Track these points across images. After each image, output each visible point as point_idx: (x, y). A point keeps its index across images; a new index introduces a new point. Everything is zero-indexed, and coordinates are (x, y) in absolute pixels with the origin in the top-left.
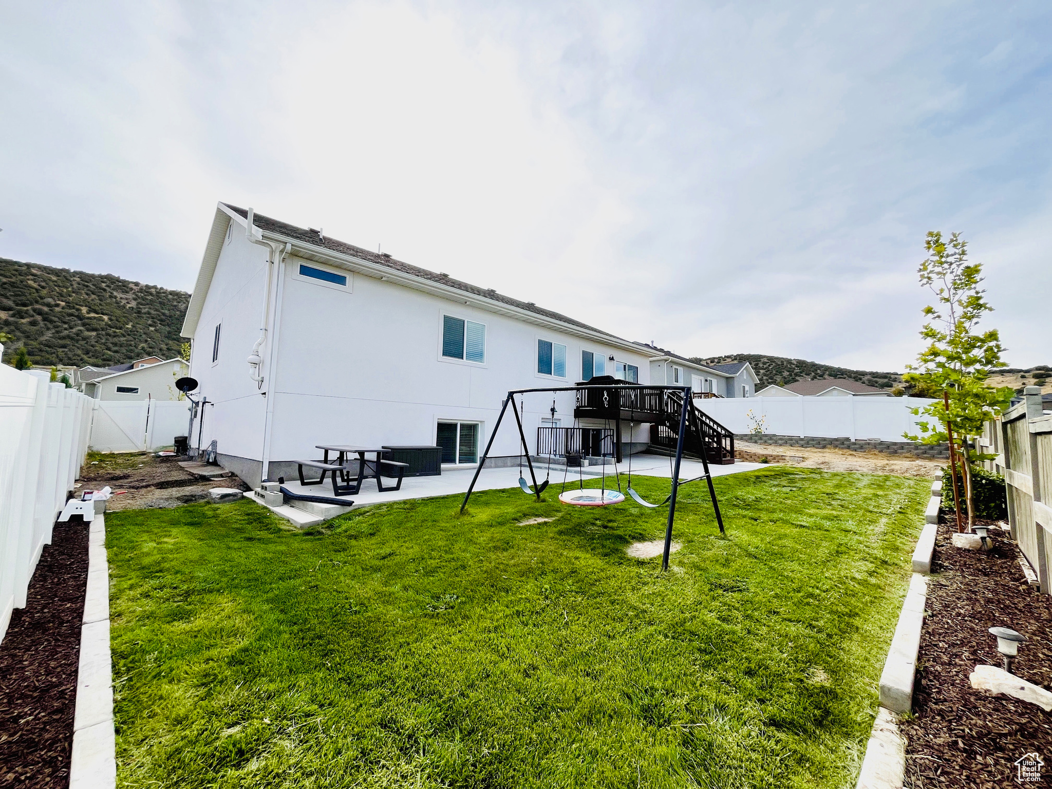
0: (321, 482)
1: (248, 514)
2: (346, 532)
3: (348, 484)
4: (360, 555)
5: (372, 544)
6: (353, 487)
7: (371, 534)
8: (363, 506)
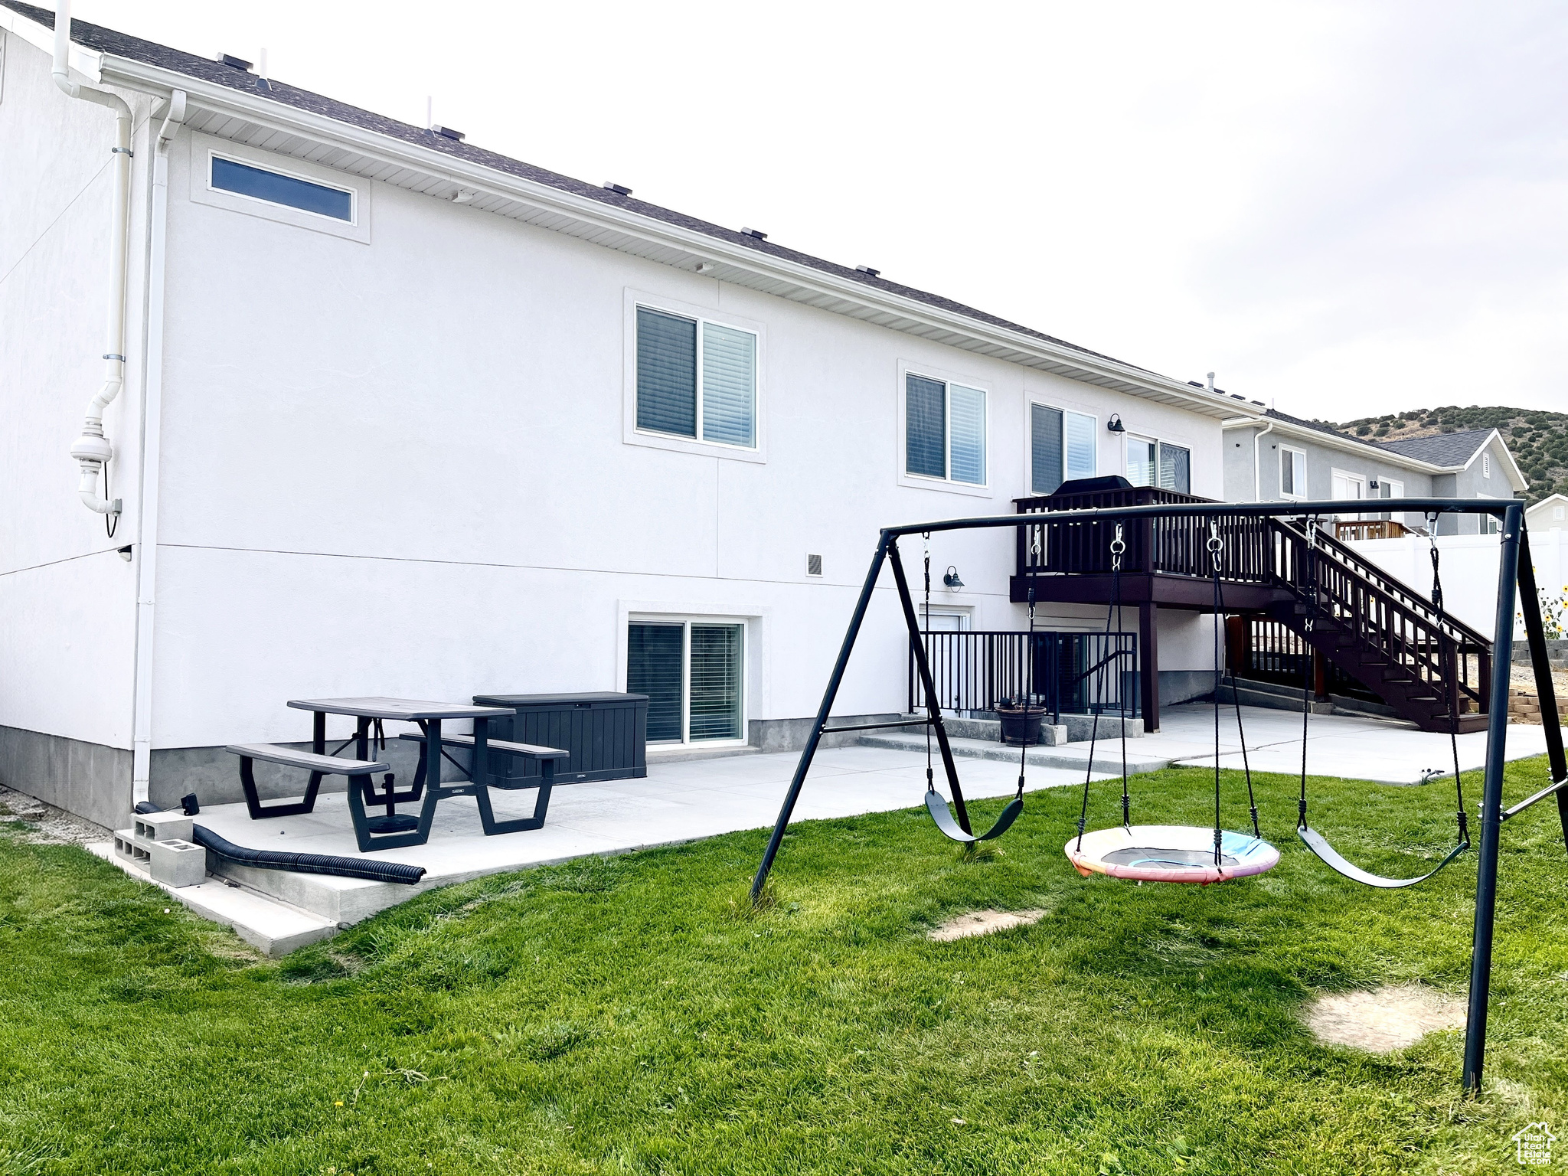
0: (307, 807)
1: (108, 913)
2: (416, 965)
3: (391, 810)
4: (474, 1042)
5: (507, 1007)
6: (409, 822)
7: (495, 974)
8: (450, 882)
